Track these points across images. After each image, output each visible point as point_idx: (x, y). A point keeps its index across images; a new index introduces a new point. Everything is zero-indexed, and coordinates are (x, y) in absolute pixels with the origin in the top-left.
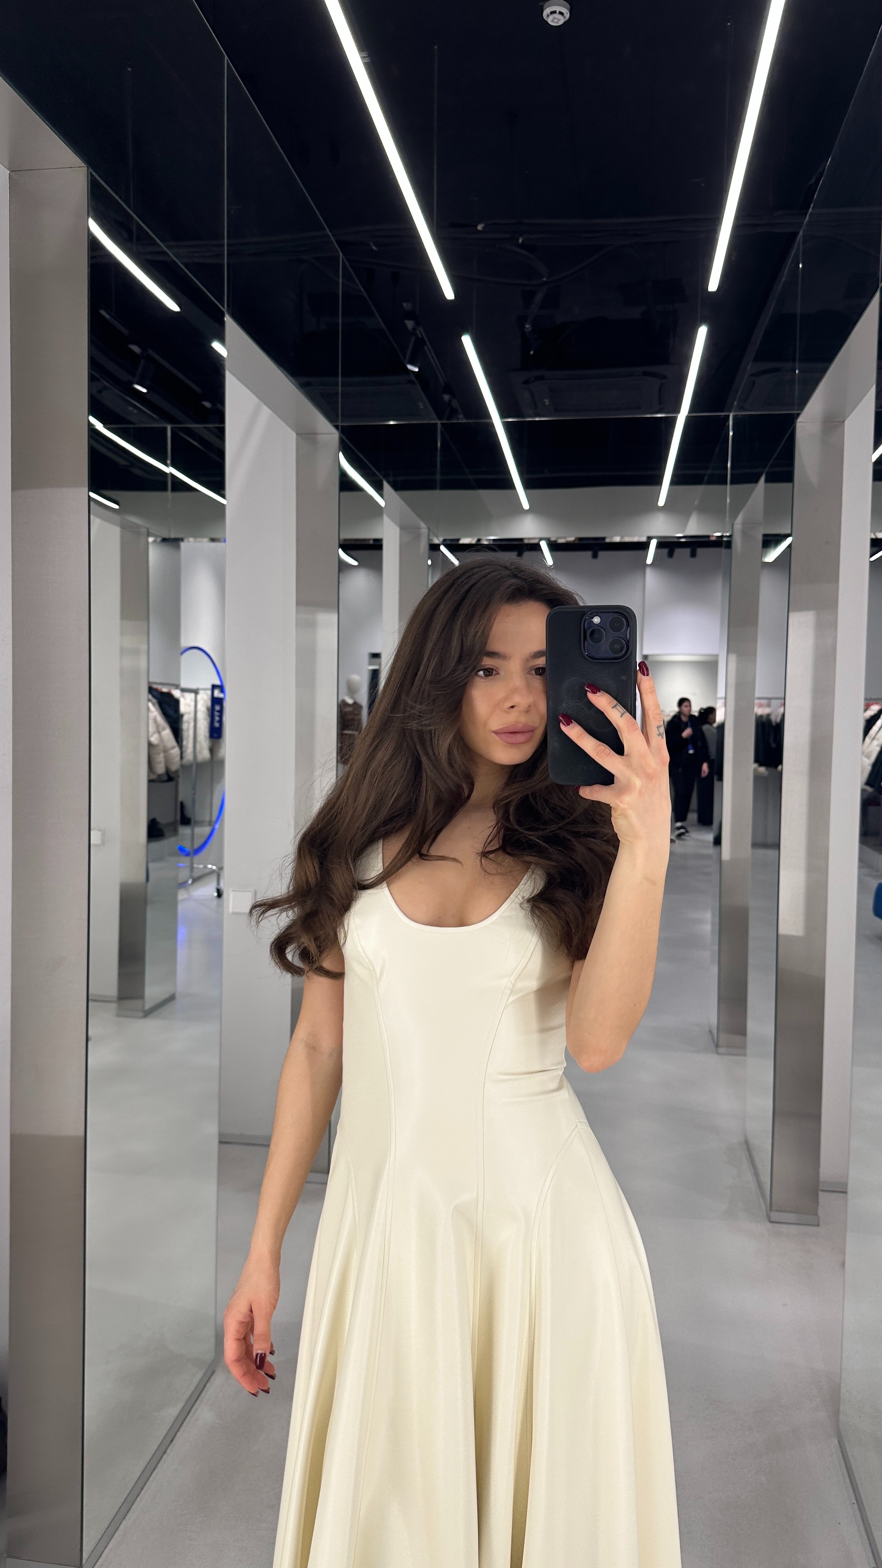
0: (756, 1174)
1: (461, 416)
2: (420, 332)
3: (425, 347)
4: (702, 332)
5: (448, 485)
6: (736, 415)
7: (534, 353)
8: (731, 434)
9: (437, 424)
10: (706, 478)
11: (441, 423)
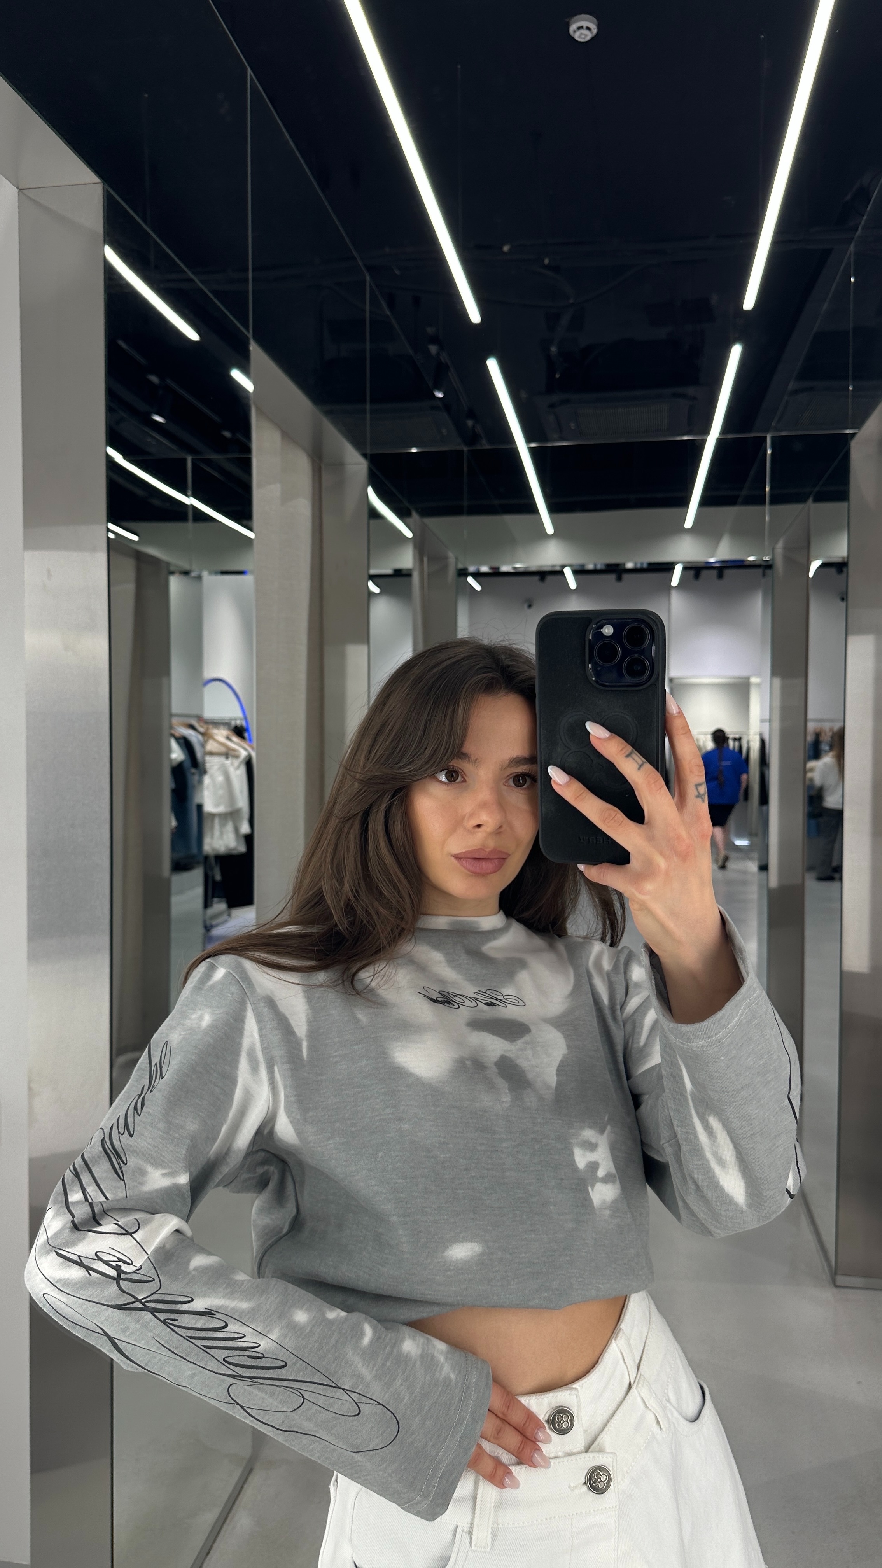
1: (484, 442)
2: (444, 357)
3: (450, 374)
4: (736, 352)
5: (476, 510)
6: (776, 435)
7: (559, 376)
8: (769, 453)
9: (463, 450)
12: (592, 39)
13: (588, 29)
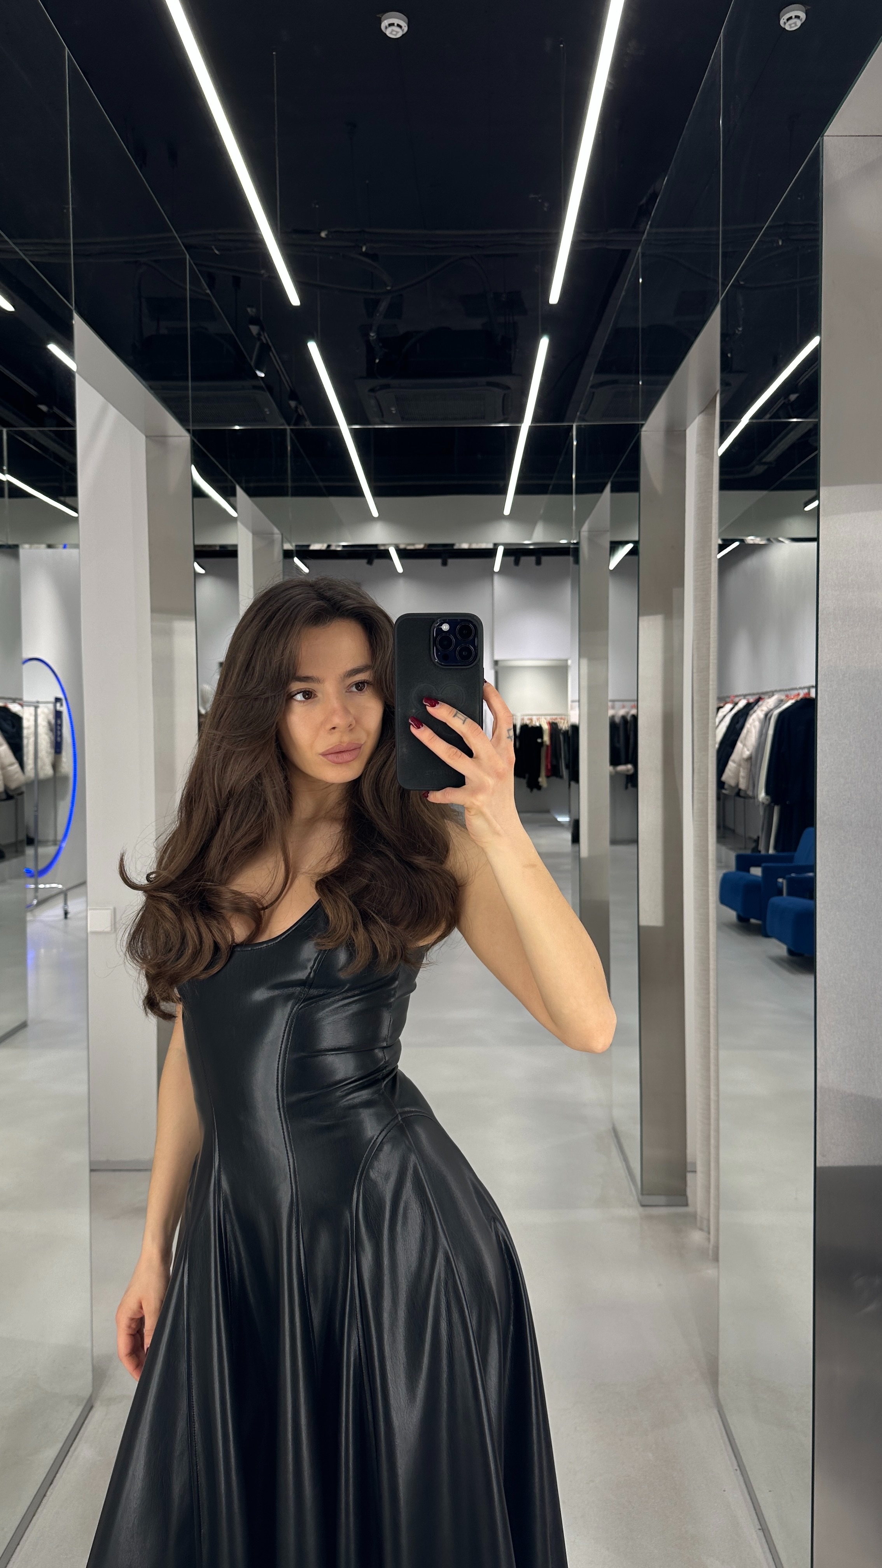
0: (626, 1160)
1: (308, 423)
2: (265, 338)
3: (271, 354)
4: (544, 343)
5: (299, 492)
6: (581, 425)
7: (379, 361)
8: (575, 443)
9: (285, 430)
10: (551, 487)
11: (291, 430)
12: (403, 35)
13: (399, 26)
